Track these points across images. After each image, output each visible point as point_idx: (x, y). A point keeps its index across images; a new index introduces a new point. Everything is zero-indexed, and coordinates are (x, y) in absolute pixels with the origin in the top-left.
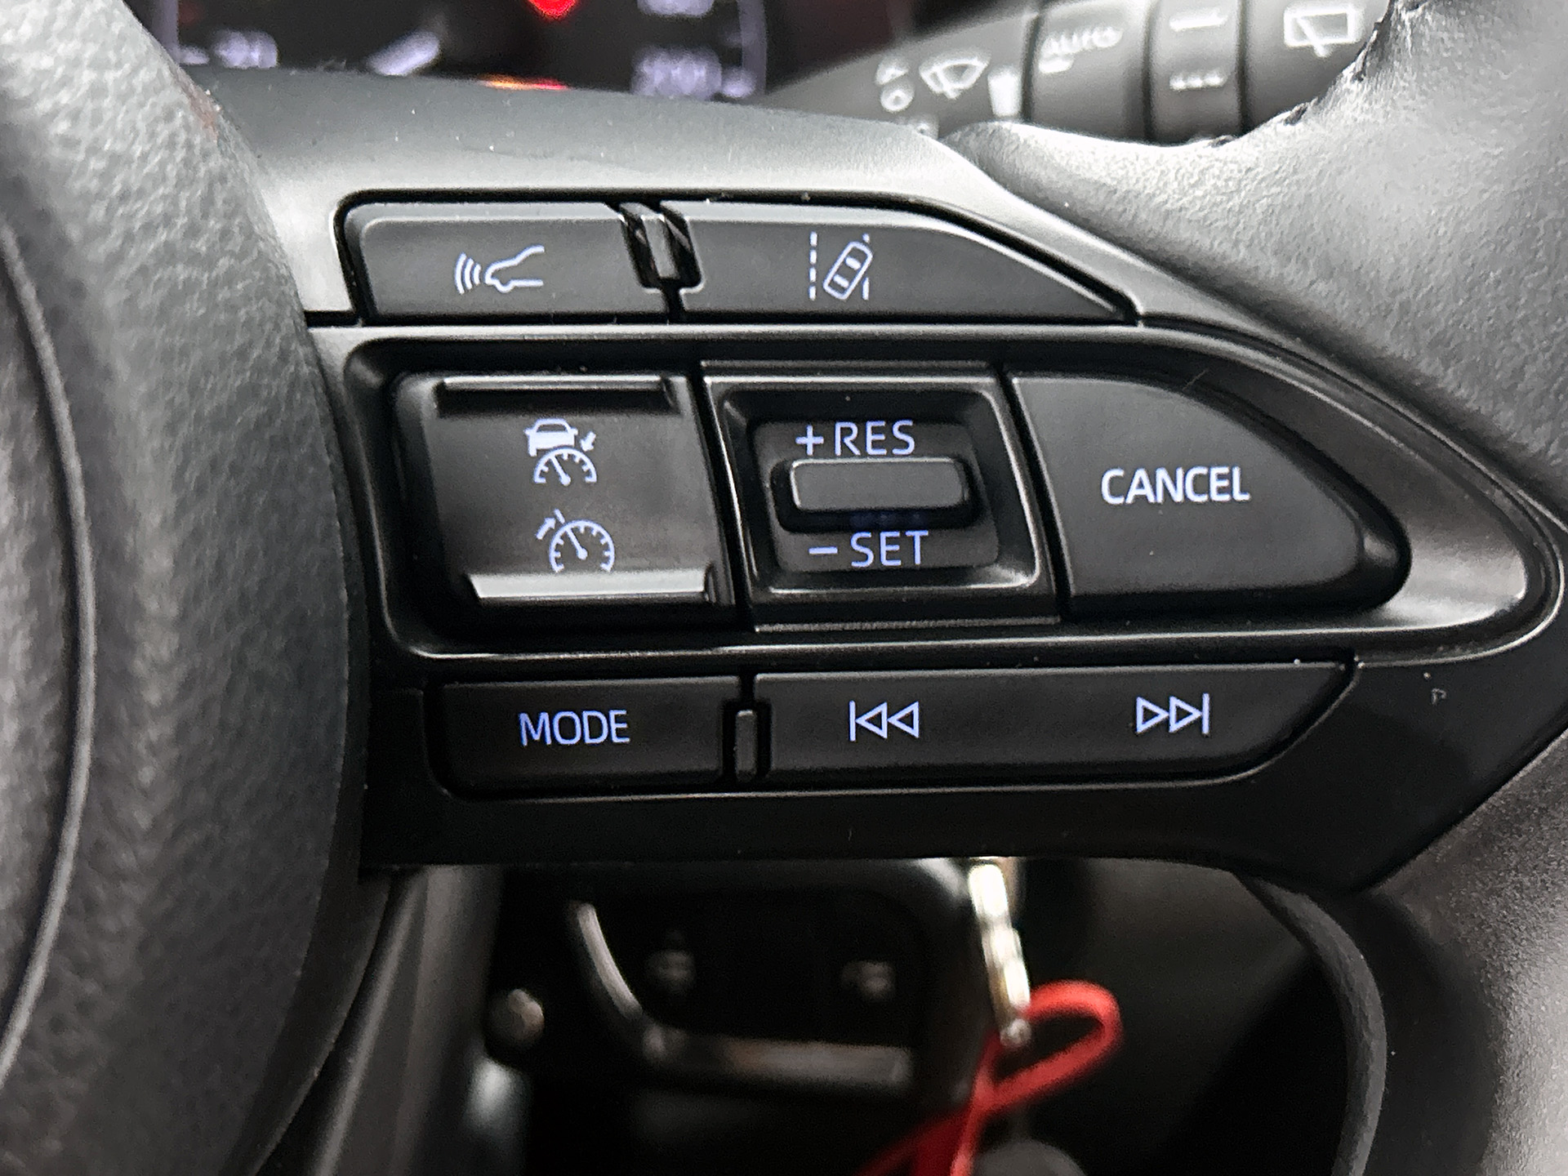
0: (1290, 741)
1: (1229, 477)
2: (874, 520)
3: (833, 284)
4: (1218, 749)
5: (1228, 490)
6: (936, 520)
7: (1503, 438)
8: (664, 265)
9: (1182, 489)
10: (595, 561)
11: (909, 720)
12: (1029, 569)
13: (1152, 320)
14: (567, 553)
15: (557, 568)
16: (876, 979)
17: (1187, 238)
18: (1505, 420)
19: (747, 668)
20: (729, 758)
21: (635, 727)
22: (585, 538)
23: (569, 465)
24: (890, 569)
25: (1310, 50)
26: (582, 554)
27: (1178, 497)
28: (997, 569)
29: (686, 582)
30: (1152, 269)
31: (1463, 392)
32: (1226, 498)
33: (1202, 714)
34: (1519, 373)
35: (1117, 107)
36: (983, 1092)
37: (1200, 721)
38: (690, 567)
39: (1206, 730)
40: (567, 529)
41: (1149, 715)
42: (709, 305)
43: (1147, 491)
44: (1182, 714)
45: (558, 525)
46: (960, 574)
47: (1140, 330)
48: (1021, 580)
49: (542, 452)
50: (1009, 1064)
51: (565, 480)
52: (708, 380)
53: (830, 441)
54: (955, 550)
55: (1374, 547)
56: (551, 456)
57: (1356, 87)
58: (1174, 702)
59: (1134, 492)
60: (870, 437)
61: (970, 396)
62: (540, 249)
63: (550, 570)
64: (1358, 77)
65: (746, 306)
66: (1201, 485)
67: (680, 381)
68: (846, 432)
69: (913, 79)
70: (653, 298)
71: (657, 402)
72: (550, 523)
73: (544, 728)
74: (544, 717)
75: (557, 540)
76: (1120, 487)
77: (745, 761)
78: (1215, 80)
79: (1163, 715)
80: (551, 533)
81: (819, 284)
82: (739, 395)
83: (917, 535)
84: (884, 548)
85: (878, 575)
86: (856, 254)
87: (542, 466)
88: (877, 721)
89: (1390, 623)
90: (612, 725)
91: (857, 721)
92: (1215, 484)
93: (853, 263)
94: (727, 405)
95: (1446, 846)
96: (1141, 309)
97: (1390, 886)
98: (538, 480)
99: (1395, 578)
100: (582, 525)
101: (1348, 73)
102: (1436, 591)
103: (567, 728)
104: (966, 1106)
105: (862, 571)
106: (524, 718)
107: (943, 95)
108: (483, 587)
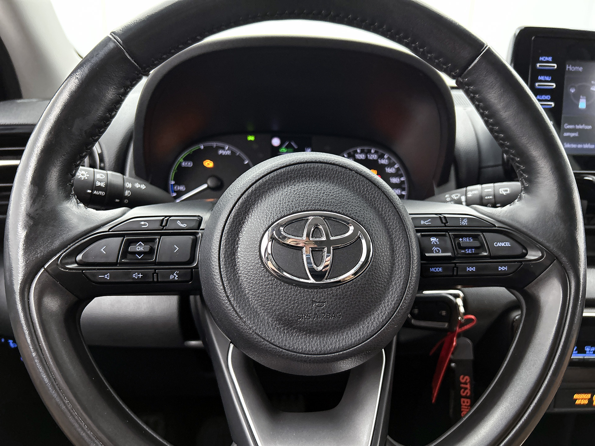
0: (515, 271)
1: (508, 243)
2: (469, 248)
3: (463, 223)
4: (508, 272)
5: (508, 245)
6: (476, 248)
7: (537, 239)
8: (444, 221)
9: (503, 244)
10: (439, 252)
11: (474, 269)
12: (487, 253)
13: (498, 227)
14: (436, 251)
15: (435, 253)
16: (444, 313)
17: (500, 218)
18: (538, 238)
19: (455, 263)
20: (453, 273)
21: (443, 270)
22: (438, 249)
23: (435, 242)
24: (470, 253)
25: (503, 194)
26: (437, 251)
27: (503, 246)
28: (483, 253)
29: (449, 254)
30: (497, 222)
31: (533, 235)
32: (508, 246)
33: (506, 268)
34: (539, 233)
35: (478, 201)
36: (458, 330)
37: (506, 269)
38: (449, 253)
39: (506, 270)
40: (436, 249)
41: (500, 268)
42: (449, 225)
43: (499, 245)
44: (504, 268)
45: (435, 248)
46: (478, 254)
47: (497, 228)
48: (486, 254)
49: (432, 241)
50: (462, 325)
51: (435, 244)
52: (450, 233)
53: (463, 240)
54: (477, 251)
55: (524, 251)
56: (433, 241)
57: (517, 202)
58: (503, 267)
59: (498, 245)
60: (467, 239)
61: (479, 235)
62: (430, 220)
63: (434, 253)
64: (517, 201)
65: (453, 225)
66: (505, 244)
67: (447, 233)
68: (465, 239)
69: (450, 197)
70: (443, 225)
71: (445, 235)
72: (434, 248)
73: (433, 270)
74: (433, 268)
75: (434, 250)
76: (496, 244)
77: (455, 273)
78: (491, 197)
79: (502, 268)
80: (434, 249)
81: (461, 223)
82: (454, 235)
83: (473, 250)
84: (470, 251)
85: (469, 254)
86: (465, 220)
87: (432, 242)
88: (470, 269)
89: (526, 258)
90: (440, 269)
91: (468, 269)
92: (507, 244)
93: (465, 221)
94: (452, 236)
95: (533, 283)
96: (497, 226)
97: (525, 288)
98: (432, 244)
99: (526, 254)
100: (437, 248)
101: (516, 200)
102: (531, 255)
103: (435, 270)
104: (456, 331)
105: (467, 254)
106: (431, 269)
107: (455, 199)
108: (427, 255)
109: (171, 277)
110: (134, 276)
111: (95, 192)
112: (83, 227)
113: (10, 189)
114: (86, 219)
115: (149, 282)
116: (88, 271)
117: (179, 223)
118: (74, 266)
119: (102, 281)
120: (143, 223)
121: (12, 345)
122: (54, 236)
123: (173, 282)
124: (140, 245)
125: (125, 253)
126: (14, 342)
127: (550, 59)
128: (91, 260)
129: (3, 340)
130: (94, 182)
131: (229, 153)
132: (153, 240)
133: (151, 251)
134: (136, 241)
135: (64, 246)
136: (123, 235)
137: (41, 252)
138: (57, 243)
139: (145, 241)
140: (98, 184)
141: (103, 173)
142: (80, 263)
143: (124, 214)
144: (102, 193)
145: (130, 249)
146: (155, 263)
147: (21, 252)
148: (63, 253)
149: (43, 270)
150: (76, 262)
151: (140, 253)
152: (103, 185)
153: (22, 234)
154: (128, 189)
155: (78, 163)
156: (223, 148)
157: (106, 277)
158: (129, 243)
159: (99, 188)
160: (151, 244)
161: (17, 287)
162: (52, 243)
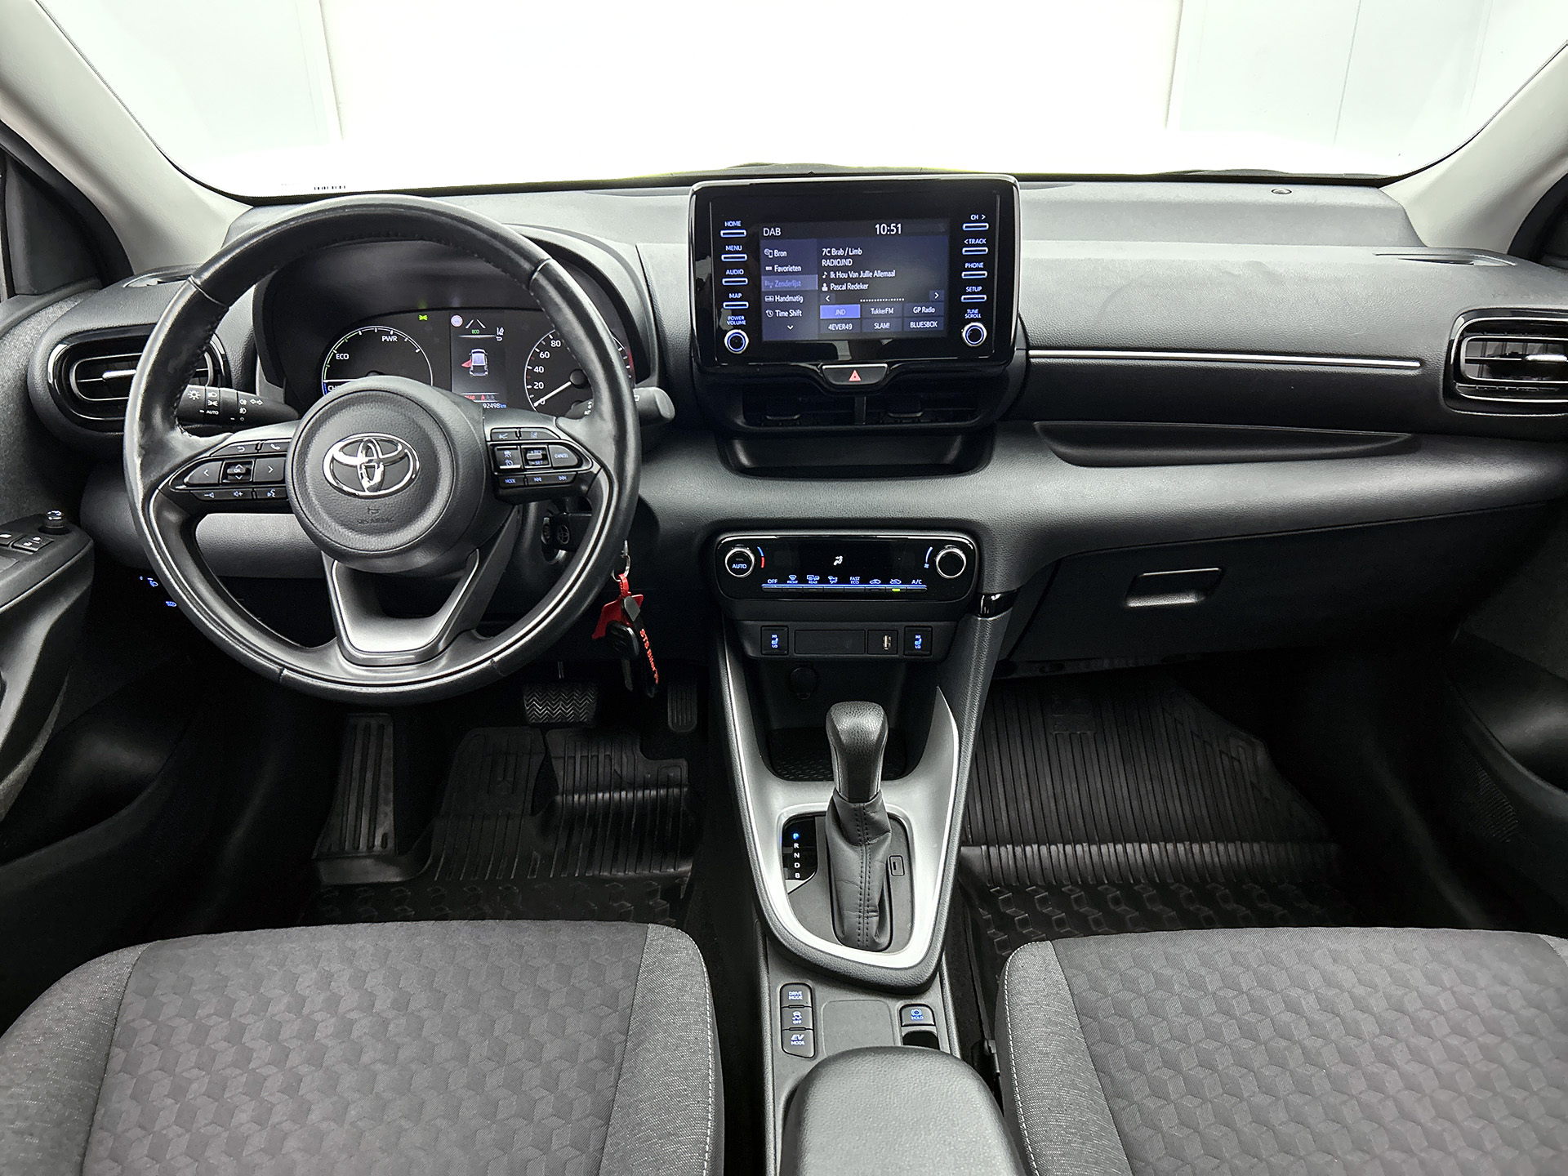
0: (573, 480)
1: (566, 455)
4: (567, 481)
8: (518, 435)
11: (540, 479)
13: (563, 440)
19: (525, 475)
20: (524, 484)
21: (515, 481)
29: (519, 466)
30: (565, 435)
33: (565, 477)
37: (565, 479)
41: (560, 478)
47: (561, 441)
62: (507, 434)
67: (519, 447)
70: (517, 439)
71: (516, 449)
73: (507, 481)
79: (562, 478)
86: (535, 434)
89: (581, 469)
90: (513, 481)
91: (536, 480)
99: (581, 464)
108: (501, 467)
109: (269, 495)
110: (235, 494)
111: (208, 412)
112: (188, 454)
113: (123, 421)
114: (190, 445)
115: (249, 500)
116: (195, 491)
117: (273, 446)
118: (183, 487)
119: (208, 499)
120: (239, 448)
121: (154, 584)
122: (163, 463)
123: (271, 499)
124: (239, 467)
125: (225, 475)
126: (156, 579)
127: (738, 224)
128: (196, 482)
129: (141, 578)
130: (206, 400)
131: (395, 338)
132: (250, 463)
133: (248, 471)
134: (236, 464)
135: (172, 471)
136: (223, 460)
137: (154, 476)
138: (166, 469)
139: (242, 463)
140: (211, 403)
141: (214, 391)
142: (188, 484)
143: (225, 439)
144: (217, 413)
145: (229, 471)
146: (252, 483)
147: (139, 476)
148: (172, 477)
149: (157, 491)
150: (184, 484)
151: (239, 474)
152: (215, 403)
153: (138, 462)
154: (243, 406)
155: (178, 396)
156: (388, 334)
157: (210, 495)
158: (228, 466)
159: (212, 408)
160: (247, 466)
161: (139, 506)
162: (162, 469)
